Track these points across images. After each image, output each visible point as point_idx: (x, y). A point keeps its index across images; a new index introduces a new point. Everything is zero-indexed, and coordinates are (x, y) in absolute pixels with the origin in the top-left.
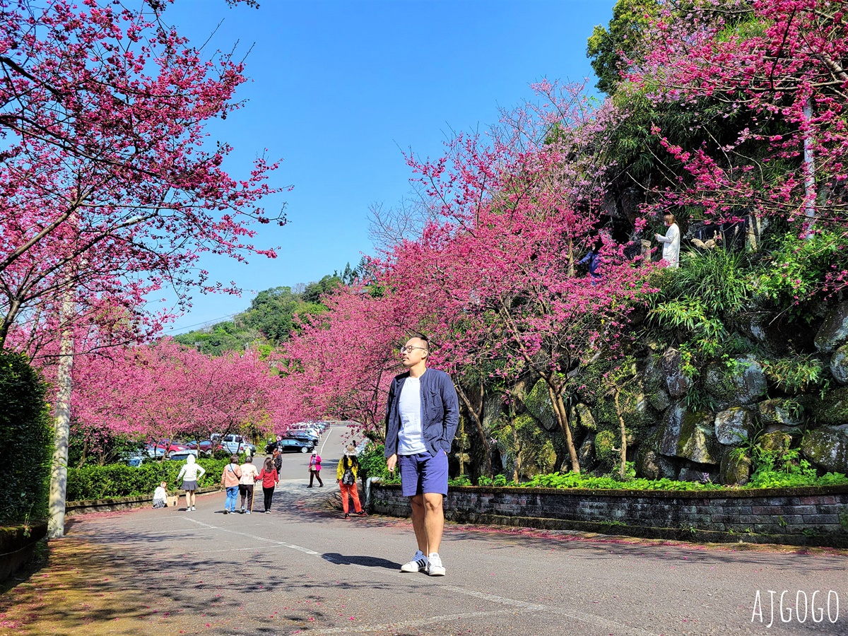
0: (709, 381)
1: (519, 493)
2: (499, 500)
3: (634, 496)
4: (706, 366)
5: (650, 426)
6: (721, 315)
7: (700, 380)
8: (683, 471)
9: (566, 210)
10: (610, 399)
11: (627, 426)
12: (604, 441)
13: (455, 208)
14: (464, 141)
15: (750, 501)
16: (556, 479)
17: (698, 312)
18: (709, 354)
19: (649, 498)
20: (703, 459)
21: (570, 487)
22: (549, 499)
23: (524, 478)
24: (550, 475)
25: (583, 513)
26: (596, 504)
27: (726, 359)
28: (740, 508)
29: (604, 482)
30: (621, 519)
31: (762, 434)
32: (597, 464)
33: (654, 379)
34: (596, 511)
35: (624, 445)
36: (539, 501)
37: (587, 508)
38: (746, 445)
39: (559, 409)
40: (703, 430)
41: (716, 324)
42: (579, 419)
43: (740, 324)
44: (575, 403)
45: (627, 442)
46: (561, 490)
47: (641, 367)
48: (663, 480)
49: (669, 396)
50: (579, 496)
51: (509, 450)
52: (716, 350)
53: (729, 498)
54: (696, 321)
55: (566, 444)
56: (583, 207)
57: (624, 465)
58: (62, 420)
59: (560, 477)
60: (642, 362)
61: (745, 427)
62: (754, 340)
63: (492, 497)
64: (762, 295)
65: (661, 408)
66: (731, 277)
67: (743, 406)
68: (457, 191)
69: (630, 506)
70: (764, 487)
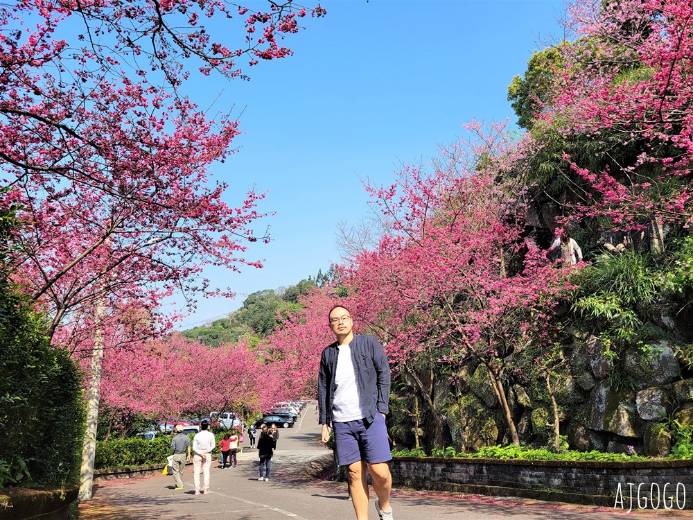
0: (628, 364)
1: (466, 463)
2: (450, 469)
3: (570, 466)
4: (624, 351)
5: (579, 404)
6: (634, 306)
7: (620, 363)
8: (611, 444)
9: (495, 222)
10: (542, 380)
11: (558, 404)
12: (539, 419)
13: (405, 223)
14: (411, 170)
15: (672, 471)
16: (499, 450)
17: (615, 306)
18: (626, 341)
19: (581, 468)
20: (628, 432)
21: (511, 457)
22: (494, 468)
23: (471, 449)
24: (494, 447)
25: (524, 481)
26: (535, 473)
27: (641, 345)
28: (663, 477)
29: (542, 453)
30: (558, 487)
31: (679, 410)
32: (535, 438)
33: (580, 362)
34: (535, 480)
35: (557, 421)
36: (485, 471)
37: (527, 477)
38: (665, 421)
39: (499, 391)
40: (626, 407)
41: (630, 315)
42: (516, 398)
43: (651, 314)
44: (512, 384)
45: (560, 419)
46: (504, 461)
47: (567, 352)
48: (593, 452)
49: (594, 377)
50: (519, 466)
51: (457, 425)
52: (632, 337)
53: (654, 468)
54: (614, 312)
55: (506, 419)
56: (510, 220)
57: (558, 438)
58: (93, 403)
59: (502, 449)
60: (568, 348)
61: (663, 404)
62: (665, 328)
63: (444, 466)
64: (669, 290)
65: (588, 388)
66: (641, 275)
67: (661, 387)
68: (406, 209)
69: (565, 475)
70: (684, 458)
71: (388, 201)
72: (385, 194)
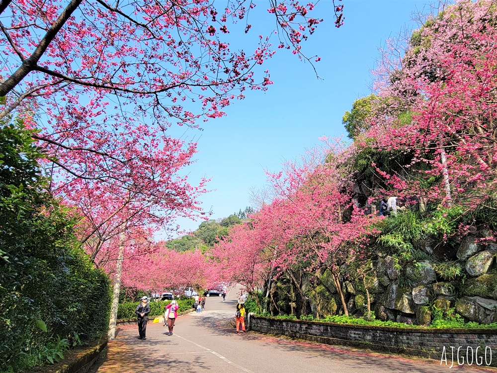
0: (408, 272)
1: (320, 325)
2: (310, 327)
3: (375, 329)
4: (406, 265)
5: (381, 293)
6: (411, 241)
7: (403, 272)
8: (398, 317)
9: (336, 192)
10: (361, 280)
11: (370, 293)
12: (359, 300)
13: (287, 192)
15: (432, 335)
16: (337, 319)
17: (400, 240)
18: (407, 260)
19: (382, 331)
20: (408, 311)
21: (344, 323)
22: (334, 328)
23: (322, 317)
24: (334, 316)
25: (351, 336)
26: (357, 332)
27: (415, 263)
28: (427, 338)
29: (360, 321)
30: (369, 340)
31: (435, 300)
32: (357, 311)
33: (381, 270)
34: (357, 336)
35: (369, 303)
36: (329, 330)
37: (353, 334)
38: (428, 305)
39: (337, 284)
40: (407, 296)
41: (409, 245)
42: (347, 289)
43: (420, 246)
44: (345, 280)
45: (370, 301)
46: (340, 325)
47: (375, 264)
48: (389, 322)
49: (389, 279)
50: (348, 328)
51: (314, 303)
52: (410, 258)
53: (422, 332)
54: (399, 244)
55: (341, 300)
56: (343, 191)
57: (370, 313)
58: (117, 286)
59: (339, 317)
60: (375, 262)
61: (427, 296)
62: (427, 253)
63: (306, 326)
64: (430, 232)
65: (386, 285)
66: (414, 223)
67: (426, 286)
68: (288, 185)
69: (373, 334)
70: (439, 327)
71: (278, 180)
72: (276, 176)
